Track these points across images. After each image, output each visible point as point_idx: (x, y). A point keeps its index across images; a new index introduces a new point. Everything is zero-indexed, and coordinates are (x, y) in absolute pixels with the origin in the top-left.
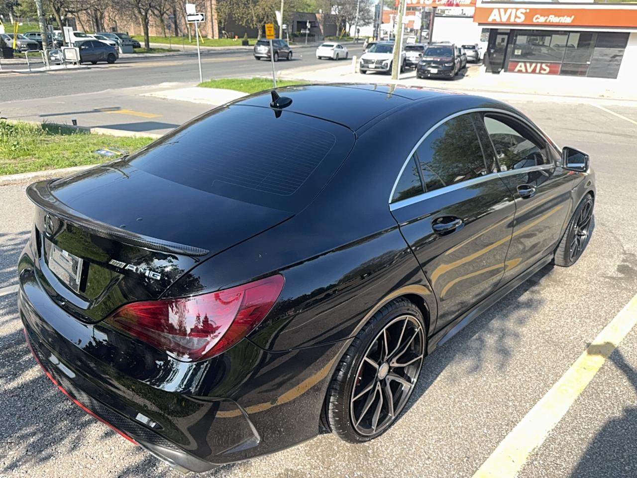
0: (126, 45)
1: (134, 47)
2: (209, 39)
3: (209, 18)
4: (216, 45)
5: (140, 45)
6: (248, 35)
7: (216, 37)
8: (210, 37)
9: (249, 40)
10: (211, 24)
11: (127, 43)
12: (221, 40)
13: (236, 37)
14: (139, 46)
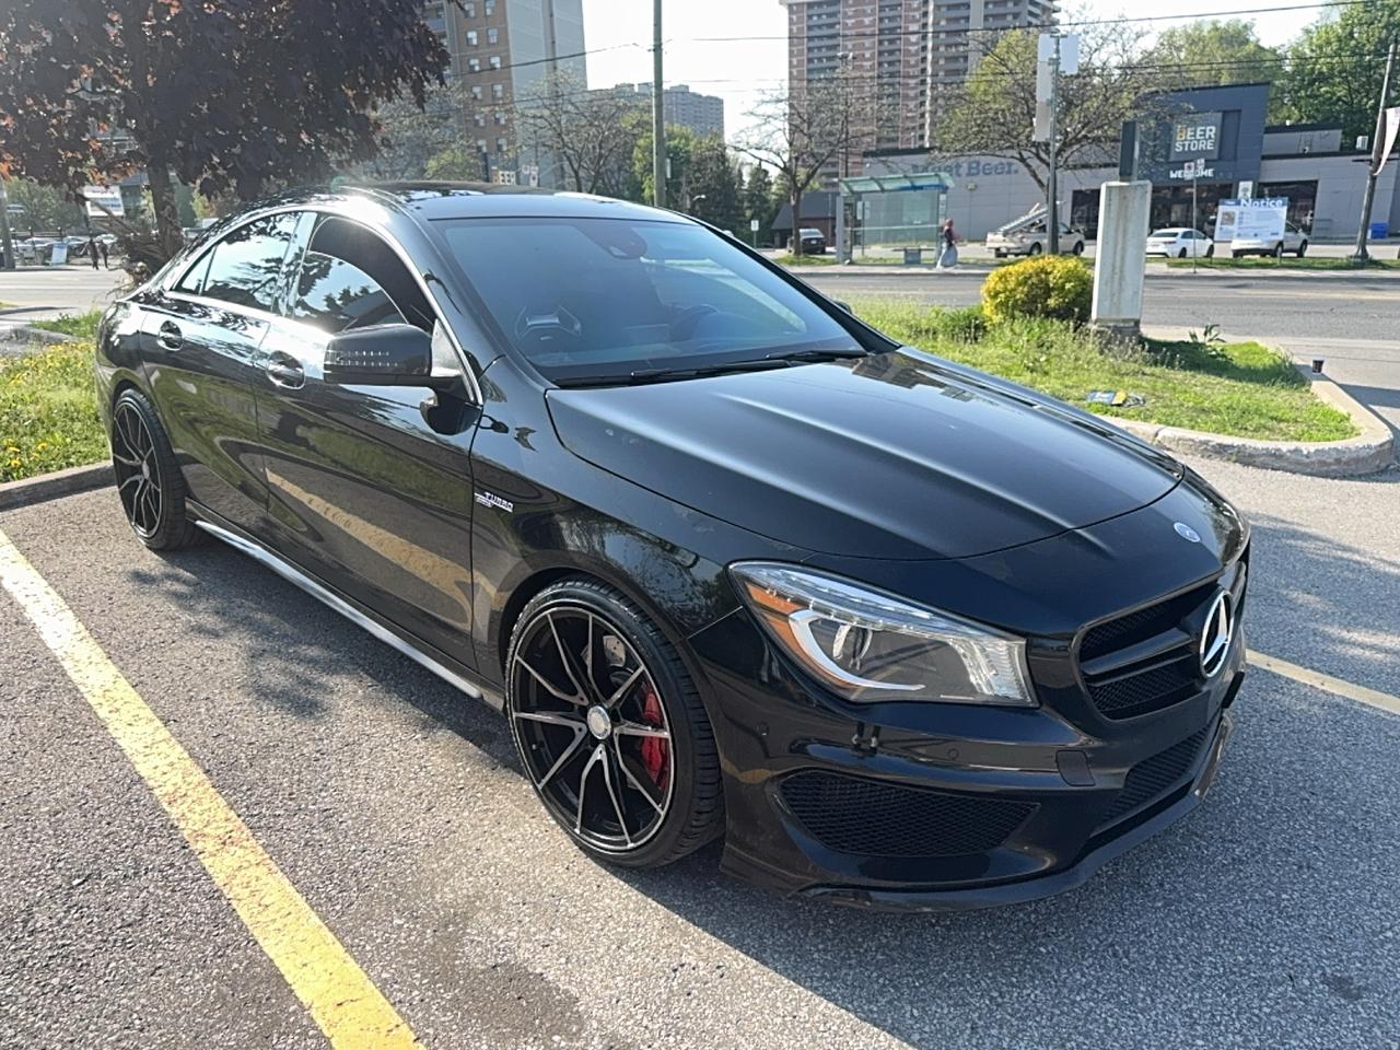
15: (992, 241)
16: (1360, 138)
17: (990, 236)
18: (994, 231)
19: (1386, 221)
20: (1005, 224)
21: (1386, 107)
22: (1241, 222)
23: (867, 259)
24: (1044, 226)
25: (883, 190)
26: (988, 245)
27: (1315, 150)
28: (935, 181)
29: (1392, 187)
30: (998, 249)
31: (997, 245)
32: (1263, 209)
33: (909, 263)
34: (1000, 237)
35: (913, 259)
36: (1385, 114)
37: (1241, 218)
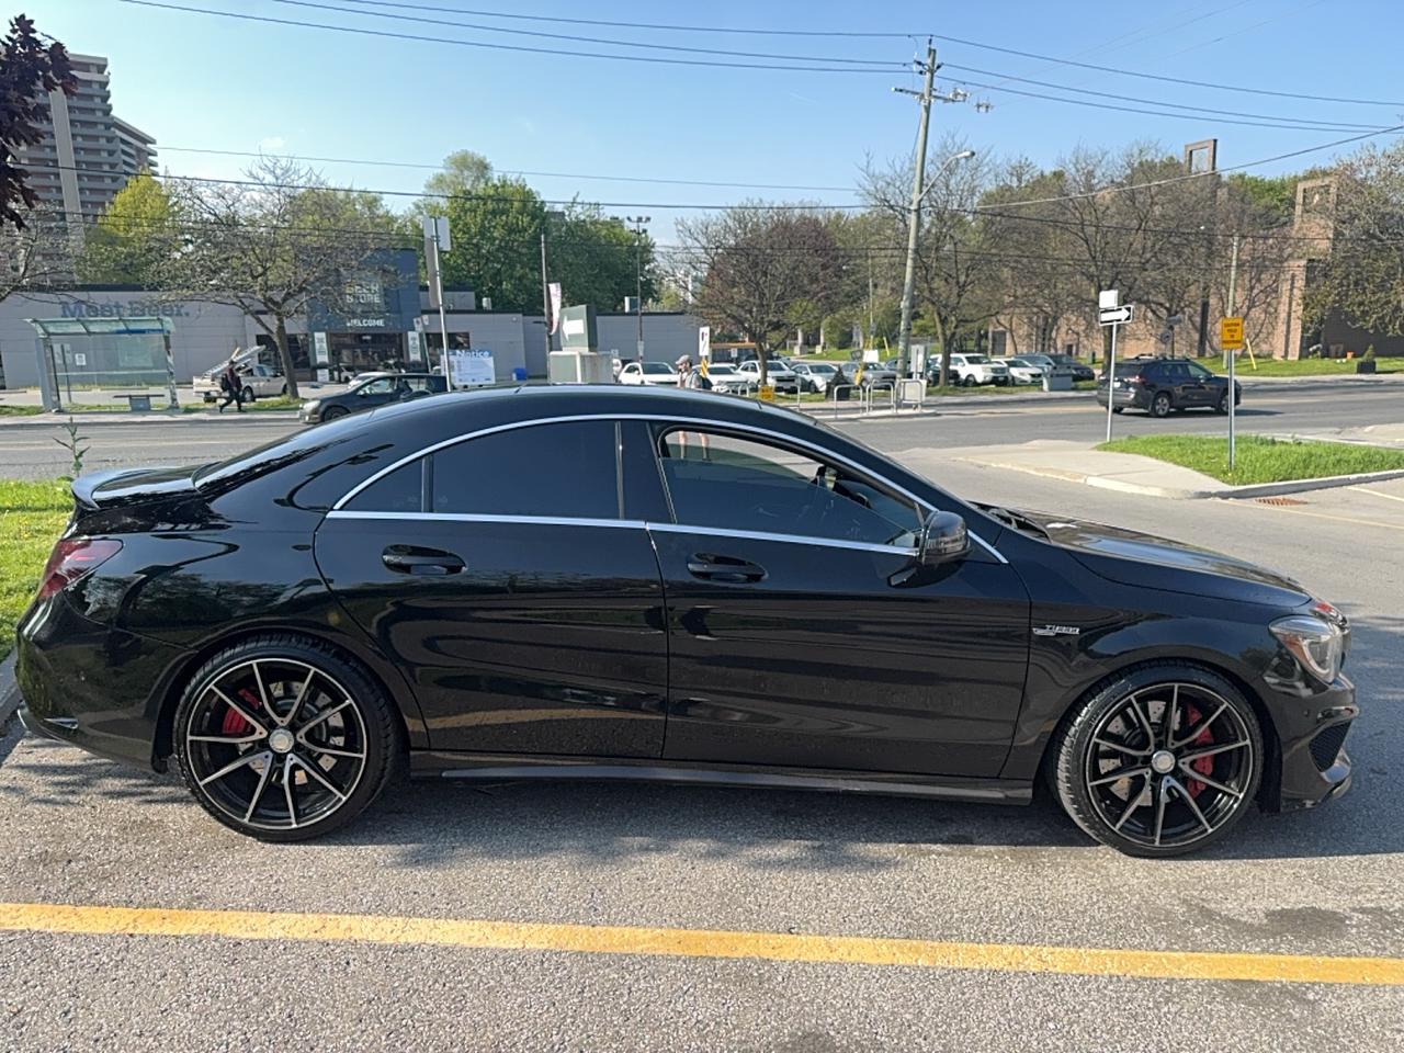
0: (1058, 375)
1: (1077, 378)
2: (1275, 361)
3: (1283, 316)
4: (1287, 373)
5: (1094, 374)
6: (1374, 349)
7: (1294, 356)
8: (1277, 357)
9: (1376, 360)
10: (1284, 328)
11: (1061, 372)
12: (1304, 361)
13: (1350, 355)
14: (1092, 377)
15: (199, 385)
16: (484, 299)
17: (196, 381)
18: (201, 375)
19: (524, 367)
20: (211, 368)
21: (548, 282)
22: (460, 370)
23: (75, 406)
24: (251, 371)
25: (89, 333)
26: (195, 389)
27: (458, 308)
28: (157, 326)
29: (522, 340)
30: (207, 393)
31: (207, 389)
32: (474, 359)
33: (135, 410)
34: (208, 381)
35: (140, 405)
36: (548, 288)
37: (459, 366)
